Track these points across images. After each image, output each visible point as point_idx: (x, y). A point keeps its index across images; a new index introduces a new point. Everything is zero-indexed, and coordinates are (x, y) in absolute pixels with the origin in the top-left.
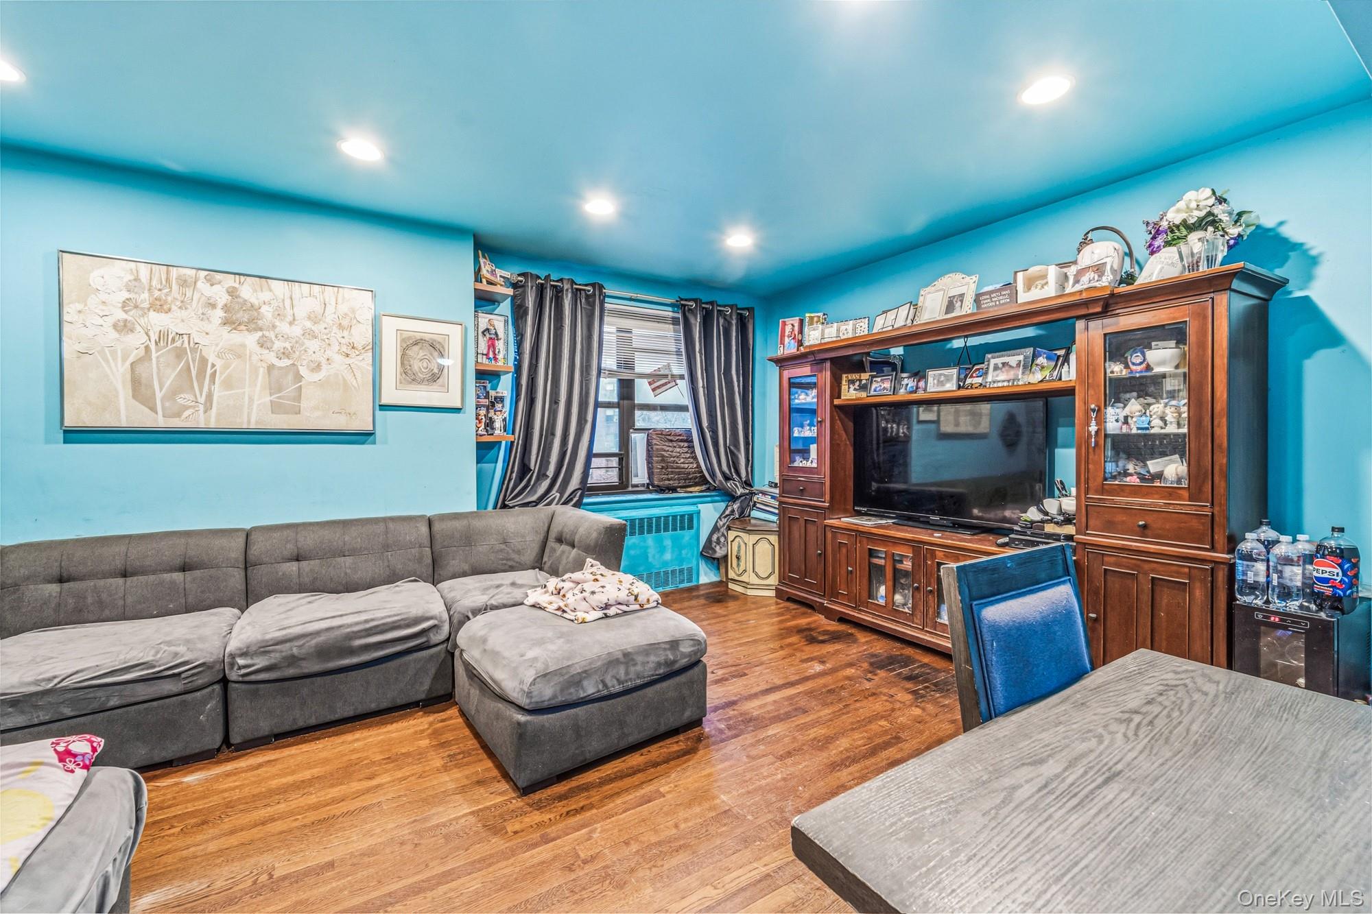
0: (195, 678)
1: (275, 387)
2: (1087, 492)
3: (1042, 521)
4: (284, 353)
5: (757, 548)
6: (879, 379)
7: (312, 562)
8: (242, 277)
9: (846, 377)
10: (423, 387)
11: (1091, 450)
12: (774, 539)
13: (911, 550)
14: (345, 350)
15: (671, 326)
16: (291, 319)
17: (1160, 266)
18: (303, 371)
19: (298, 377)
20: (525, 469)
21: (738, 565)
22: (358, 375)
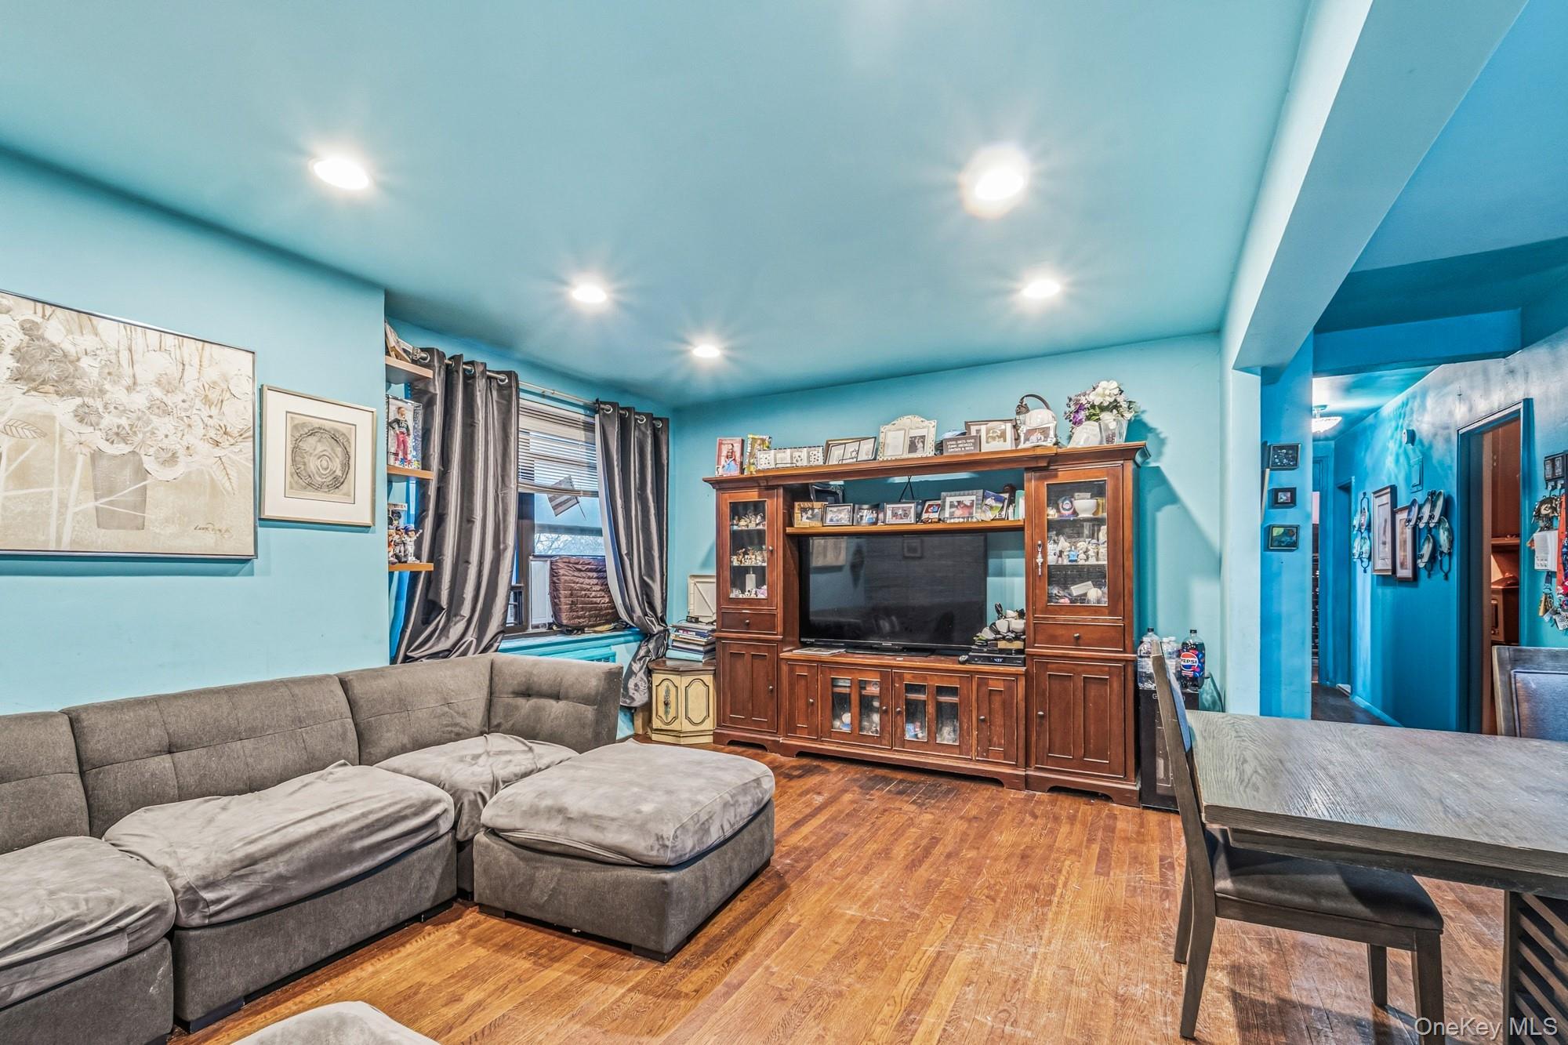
0: (144, 932)
1: (102, 487)
2: (1034, 612)
3: (996, 639)
4: (117, 434)
5: (690, 690)
6: (835, 509)
7: (195, 753)
8: (47, 306)
9: (799, 505)
10: (320, 495)
11: (1037, 578)
12: (708, 679)
13: (879, 676)
14: (214, 437)
15: (583, 432)
16: (130, 382)
17: (1085, 435)
18: (149, 464)
19: (142, 473)
20: (431, 608)
21: (666, 712)
22: (233, 473)
